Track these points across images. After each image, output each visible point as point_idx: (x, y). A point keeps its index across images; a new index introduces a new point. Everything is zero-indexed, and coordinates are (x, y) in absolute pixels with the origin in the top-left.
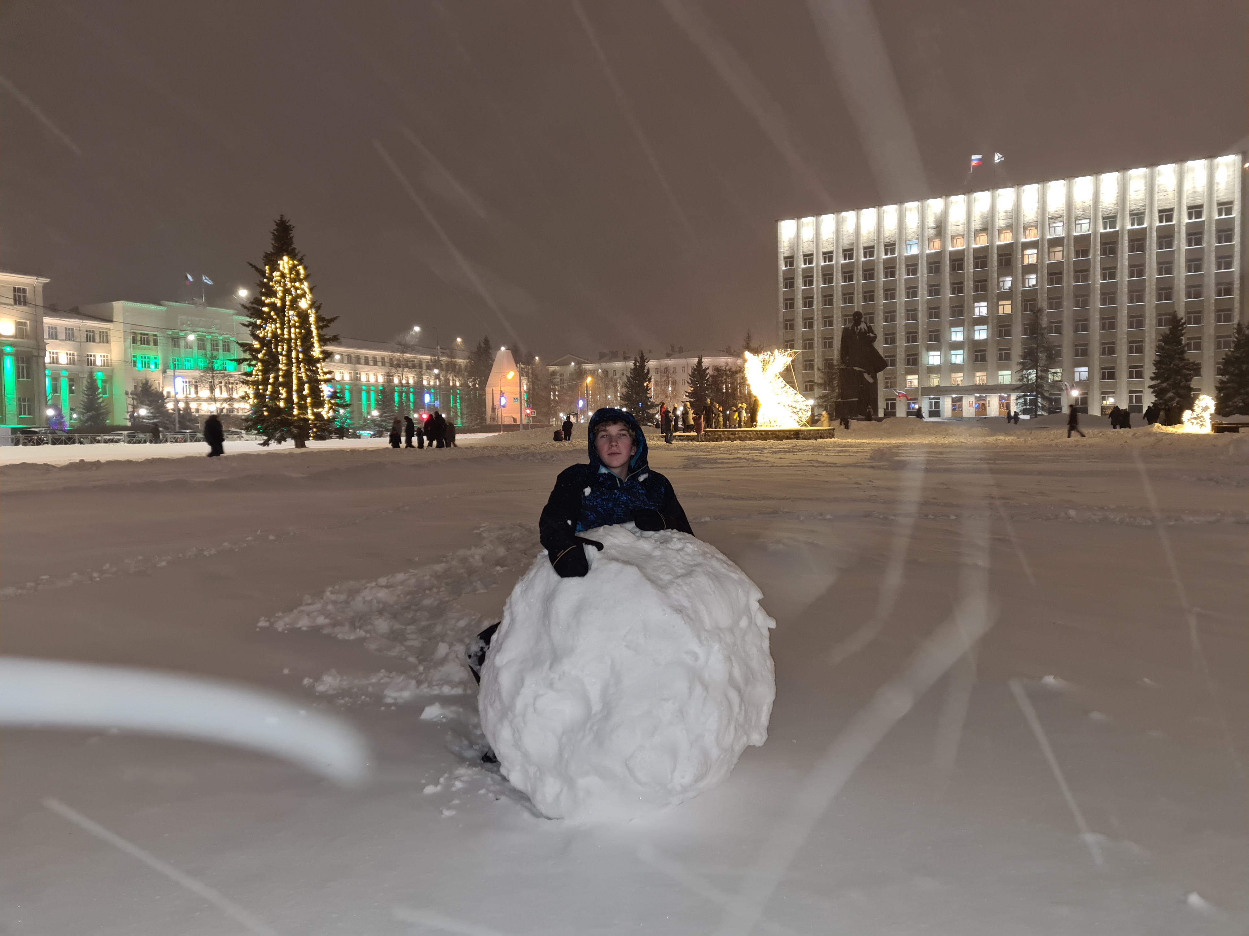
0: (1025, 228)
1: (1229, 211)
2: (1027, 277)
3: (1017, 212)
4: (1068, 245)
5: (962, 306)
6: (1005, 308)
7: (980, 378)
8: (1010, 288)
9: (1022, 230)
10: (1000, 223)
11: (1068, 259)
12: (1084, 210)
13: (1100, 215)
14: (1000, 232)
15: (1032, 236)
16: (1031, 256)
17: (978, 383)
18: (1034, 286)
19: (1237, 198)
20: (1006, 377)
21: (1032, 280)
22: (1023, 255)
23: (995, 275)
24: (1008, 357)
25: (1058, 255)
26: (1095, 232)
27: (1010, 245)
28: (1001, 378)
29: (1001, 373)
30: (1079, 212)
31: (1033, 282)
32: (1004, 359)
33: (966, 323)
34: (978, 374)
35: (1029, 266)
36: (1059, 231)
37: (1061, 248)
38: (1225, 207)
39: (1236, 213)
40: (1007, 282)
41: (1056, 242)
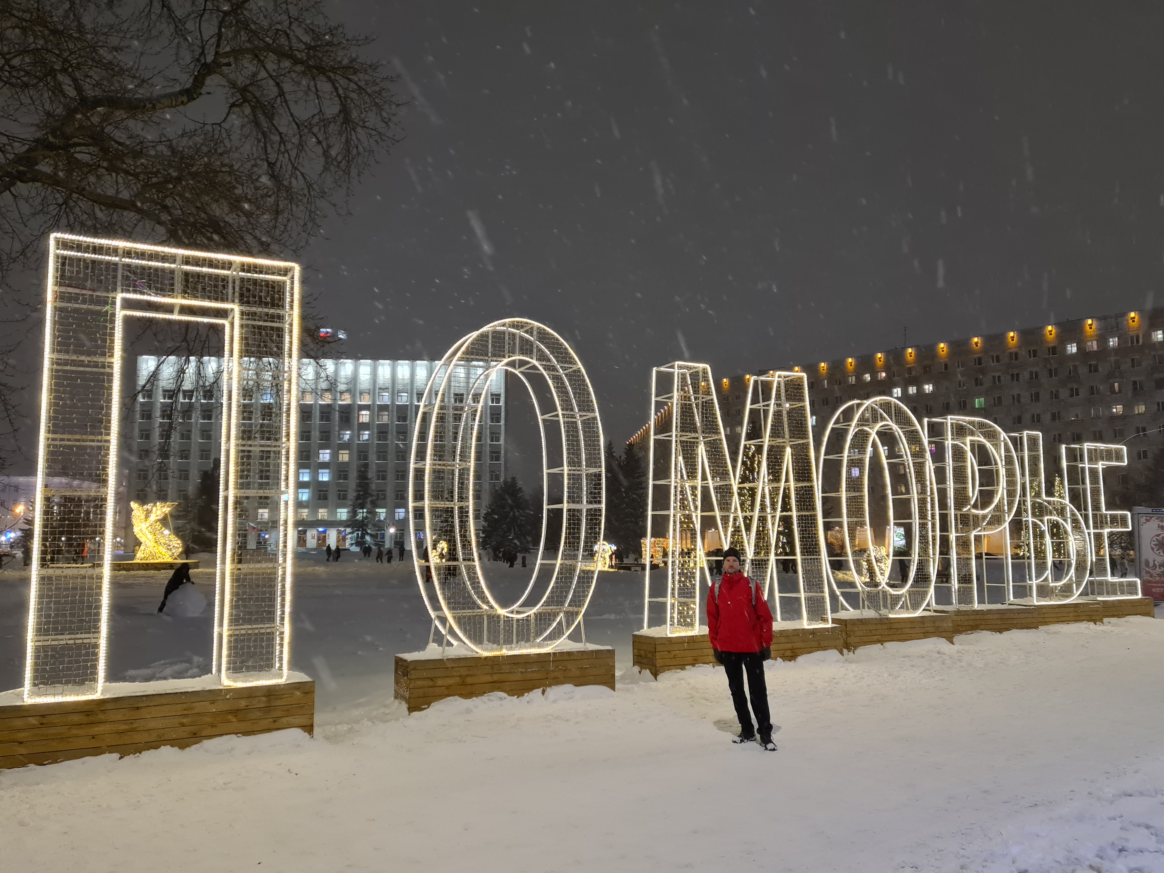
0: (361, 393)
1: (498, 401)
2: (361, 432)
3: (354, 379)
4: (393, 411)
5: (309, 452)
6: (344, 456)
7: (323, 513)
8: (349, 440)
9: (358, 394)
10: (342, 387)
11: (392, 422)
12: (404, 385)
13: (415, 391)
14: (341, 393)
15: (366, 401)
16: (365, 416)
17: (320, 518)
18: (367, 440)
19: (502, 392)
20: (343, 514)
21: (366, 435)
22: (359, 415)
23: (337, 428)
24: (345, 498)
25: (385, 419)
26: (412, 403)
27: (349, 406)
28: (339, 514)
29: (339, 510)
30: (400, 387)
31: (366, 437)
32: (342, 499)
33: (312, 467)
34: (321, 510)
35: (363, 423)
36: (385, 399)
37: (387, 413)
38: (496, 397)
39: (502, 403)
40: (347, 435)
41: (383, 408)
